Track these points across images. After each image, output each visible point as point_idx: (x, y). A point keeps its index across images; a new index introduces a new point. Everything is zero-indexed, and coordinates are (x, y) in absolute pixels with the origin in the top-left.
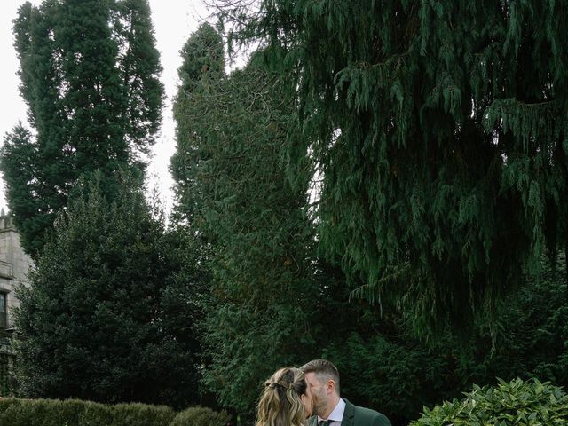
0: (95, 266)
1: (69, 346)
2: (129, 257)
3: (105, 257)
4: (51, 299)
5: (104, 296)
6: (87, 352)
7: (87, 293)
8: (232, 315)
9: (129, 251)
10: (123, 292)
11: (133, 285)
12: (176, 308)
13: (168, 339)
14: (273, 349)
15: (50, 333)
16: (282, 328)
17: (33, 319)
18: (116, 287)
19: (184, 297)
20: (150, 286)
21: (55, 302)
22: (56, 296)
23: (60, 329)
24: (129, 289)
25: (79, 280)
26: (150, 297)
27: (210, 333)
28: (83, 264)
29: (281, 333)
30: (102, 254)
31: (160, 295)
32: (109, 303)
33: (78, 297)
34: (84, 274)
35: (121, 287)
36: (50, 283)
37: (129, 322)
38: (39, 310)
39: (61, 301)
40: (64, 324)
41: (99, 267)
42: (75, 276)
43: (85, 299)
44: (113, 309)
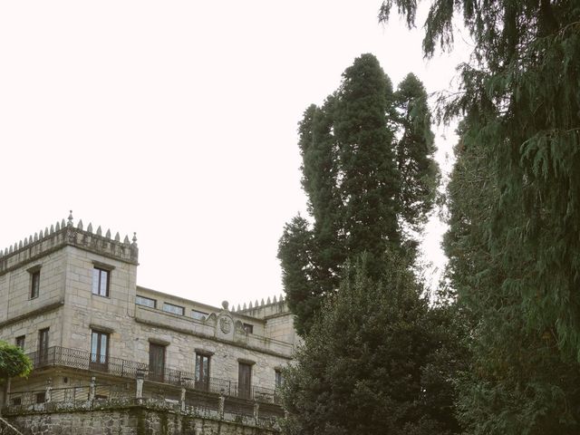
0: (356, 345)
1: (328, 424)
2: (390, 335)
3: (366, 337)
4: (314, 378)
5: (363, 375)
6: (345, 431)
7: (346, 373)
8: (486, 394)
9: (390, 330)
10: (382, 370)
11: (393, 363)
12: (436, 387)
13: (427, 418)
14: (528, 430)
15: (311, 411)
16: (538, 406)
17: (296, 397)
18: (376, 365)
19: (443, 375)
20: (411, 364)
21: (317, 381)
22: (319, 376)
23: (320, 407)
24: (389, 368)
25: (341, 360)
26: (410, 376)
27: (464, 411)
28: (346, 343)
29: (537, 412)
30: (364, 333)
31: (420, 372)
32: (368, 382)
33: (338, 376)
34: (346, 354)
35: (381, 366)
36: (314, 362)
37: (388, 400)
38: (301, 389)
39: (323, 379)
40: (324, 402)
41: (361, 346)
42: (338, 356)
43: (345, 377)
44: (371, 387)
